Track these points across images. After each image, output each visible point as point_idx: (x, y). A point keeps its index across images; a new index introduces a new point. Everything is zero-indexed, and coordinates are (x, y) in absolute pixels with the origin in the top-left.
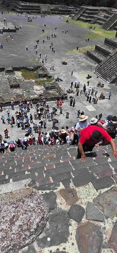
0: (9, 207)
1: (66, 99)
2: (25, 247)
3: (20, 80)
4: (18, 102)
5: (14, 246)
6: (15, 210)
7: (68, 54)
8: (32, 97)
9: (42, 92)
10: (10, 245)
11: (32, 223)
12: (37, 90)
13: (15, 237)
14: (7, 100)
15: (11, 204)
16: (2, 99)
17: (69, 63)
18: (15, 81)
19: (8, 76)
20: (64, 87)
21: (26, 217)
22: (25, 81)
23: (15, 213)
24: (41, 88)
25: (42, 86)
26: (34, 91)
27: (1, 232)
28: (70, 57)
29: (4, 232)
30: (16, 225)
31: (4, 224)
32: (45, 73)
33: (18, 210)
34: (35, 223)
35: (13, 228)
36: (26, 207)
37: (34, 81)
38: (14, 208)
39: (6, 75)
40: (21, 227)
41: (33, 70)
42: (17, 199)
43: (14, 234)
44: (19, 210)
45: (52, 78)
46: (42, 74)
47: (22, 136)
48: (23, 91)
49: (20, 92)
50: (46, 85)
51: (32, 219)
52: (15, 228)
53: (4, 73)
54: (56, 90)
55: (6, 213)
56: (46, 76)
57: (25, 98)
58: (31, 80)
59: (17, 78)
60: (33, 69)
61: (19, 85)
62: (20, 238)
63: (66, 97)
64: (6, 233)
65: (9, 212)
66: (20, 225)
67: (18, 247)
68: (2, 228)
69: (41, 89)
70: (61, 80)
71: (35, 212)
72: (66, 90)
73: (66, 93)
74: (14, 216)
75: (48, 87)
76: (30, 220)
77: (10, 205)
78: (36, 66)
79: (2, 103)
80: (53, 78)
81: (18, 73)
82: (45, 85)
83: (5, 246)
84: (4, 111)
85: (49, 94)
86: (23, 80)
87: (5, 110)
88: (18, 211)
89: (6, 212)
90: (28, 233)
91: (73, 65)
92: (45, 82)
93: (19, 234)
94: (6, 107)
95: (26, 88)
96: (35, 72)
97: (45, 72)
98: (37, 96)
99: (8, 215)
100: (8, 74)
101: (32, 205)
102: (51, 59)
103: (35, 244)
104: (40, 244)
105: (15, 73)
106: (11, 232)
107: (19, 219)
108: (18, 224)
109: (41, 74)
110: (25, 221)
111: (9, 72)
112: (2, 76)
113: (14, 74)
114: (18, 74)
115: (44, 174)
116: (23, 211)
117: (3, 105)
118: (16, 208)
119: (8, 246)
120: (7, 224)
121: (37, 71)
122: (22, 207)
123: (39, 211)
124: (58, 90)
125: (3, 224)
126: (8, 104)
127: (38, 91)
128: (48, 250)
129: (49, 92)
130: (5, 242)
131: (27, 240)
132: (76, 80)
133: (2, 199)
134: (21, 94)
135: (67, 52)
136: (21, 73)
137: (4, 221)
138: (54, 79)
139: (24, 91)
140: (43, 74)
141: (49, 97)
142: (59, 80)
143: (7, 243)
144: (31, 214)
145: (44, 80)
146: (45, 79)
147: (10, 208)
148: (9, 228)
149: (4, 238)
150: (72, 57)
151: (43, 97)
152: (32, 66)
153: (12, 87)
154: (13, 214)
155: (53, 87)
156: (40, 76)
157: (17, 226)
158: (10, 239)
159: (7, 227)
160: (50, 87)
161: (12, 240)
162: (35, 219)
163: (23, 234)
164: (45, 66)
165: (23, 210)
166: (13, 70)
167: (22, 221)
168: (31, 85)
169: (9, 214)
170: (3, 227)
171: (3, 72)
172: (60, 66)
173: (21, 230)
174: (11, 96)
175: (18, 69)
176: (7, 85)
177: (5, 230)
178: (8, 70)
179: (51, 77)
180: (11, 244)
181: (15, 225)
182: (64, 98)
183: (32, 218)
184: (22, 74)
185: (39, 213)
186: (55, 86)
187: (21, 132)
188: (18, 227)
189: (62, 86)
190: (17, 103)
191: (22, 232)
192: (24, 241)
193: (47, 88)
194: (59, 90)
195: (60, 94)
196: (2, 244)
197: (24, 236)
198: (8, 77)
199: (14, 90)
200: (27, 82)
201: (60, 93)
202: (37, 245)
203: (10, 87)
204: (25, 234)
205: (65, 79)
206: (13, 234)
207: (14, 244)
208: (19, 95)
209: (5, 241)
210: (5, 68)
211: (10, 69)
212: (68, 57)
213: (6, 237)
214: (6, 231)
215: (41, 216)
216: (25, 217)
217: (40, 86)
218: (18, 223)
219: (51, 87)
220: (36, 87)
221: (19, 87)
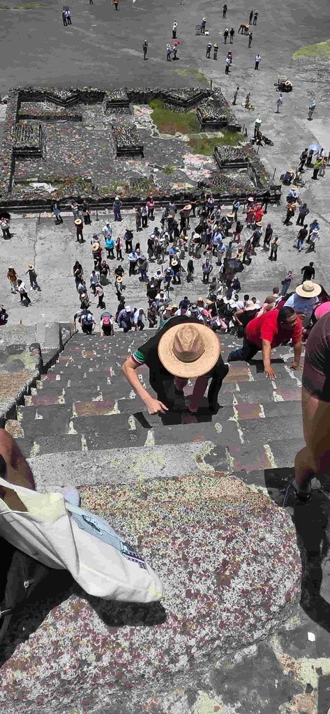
0: (208, 533)
1: (275, 203)
2: (251, 647)
3: (146, 133)
4: (135, 199)
5: (228, 640)
6: (226, 545)
7: (299, 54)
8: (175, 186)
9: (208, 176)
10: (219, 638)
11: (275, 591)
12: (192, 168)
13: (232, 619)
14: (106, 191)
15: (214, 526)
16: (93, 188)
17: (299, 86)
18: (132, 135)
19: (112, 117)
20: (275, 163)
21: (259, 571)
22: (161, 136)
23: (228, 555)
24: (205, 162)
25: (208, 158)
26: (182, 170)
27: (196, 600)
28: (304, 67)
29: (203, 601)
30: (234, 589)
31: (201, 579)
32: (223, 116)
33: (234, 548)
34: (283, 591)
35: (227, 595)
36: (254, 543)
37: (185, 138)
38: (223, 539)
39: (109, 115)
40: (246, 597)
41: (186, 104)
42: (227, 515)
43: (228, 610)
44: (237, 547)
45: (242, 132)
46: (211, 118)
47: (138, 299)
48: (152, 166)
49: (143, 171)
50: (220, 155)
51: (275, 579)
52: (231, 597)
53: (101, 107)
54: (249, 172)
55: (202, 550)
56: (222, 125)
57: (158, 189)
58: (178, 134)
59: (138, 126)
60: (185, 102)
61: (142, 148)
62: (243, 624)
63: (276, 195)
64: (209, 605)
65: (210, 548)
66: (243, 591)
67: (234, 644)
68: (197, 590)
69: (205, 167)
70: (268, 142)
71: (279, 559)
72: (278, 175)
73: (278, 182)
74: (225, 563)
75: (227, 161)
76: (268, 580)
77: (211, 529)
78: (197, 90)
79: (91, 198)
80: (244, 132)
81: (142, 110)
82: (219, 153)
83: (207, 638)
84: (96, 224)
85: (228, 181)
86: (155, 134)
87: (97, 220)
88: (235, 552)
89: (203, 548)
90: (263, 615)
91: (311, 94)
92: (220, 144)
93: (242, 614)
94: (100, 213)
95: (163, 159)
96: (193, 111)
97: (222, 112)
98: (190, 186)
99: (209, 557)
100: (114, 112)
101: (270, 538)
102: (244, 69)
103: (275, 643)
104: (289, 645)
105: (134, 109)
106: (220, 603)
107: (241, 573)
108: (239, 586)
109: (207, 119)
110: (256, 581)
111: (116, 105)
112: (96, 116)
113: (131, 113)
114: (143, 115)
115: (239, 430)
116: (249, 552)
117: (91, 206)
118: (229, 540)
119: (213, 640)
120: (209, 582)
121: (198, 109)
122: (244, 540)
123: (291, 558)
124: (254, 171)
125: (198, 579)
126: (106, 202)
127: (195, 172)
128: (313, 667)
129: (228, 176)
130: (207, 628)
131: (259, 629)
132: (314, 142)
133: (189, 511)
134: (145, 175)
135: (297, 48)
136: (149, 111)
137: (200, 570)
138: (246, 135)
139: (156, 167)
140: (215, 119)
141: (227, 194)
142: (263, 142)
143: (212, 632)
144: (271, 565)
145: (216, 138)
146: (220, 135)
147: (212, 537)
148: (215, 592)
149: (204, 616)
150: (310, 67)
151: (209, 190)
152: (186, 92)
153: (122, 152)
154: (223, 556)
155: (241, 160)
156: (207, 124)
157: (235, 592)
158: (219, 623)
159: (209, 588)
160: (233, 161)
161: (222, 625)
162: (281, 580)
163: (251, 614)
164: (224, 93)
165: (248, 548)
166: (129, 101)
167: (250, 582)
168: (176, 151)
169: (211, 554)
170: (198, 586)
171: (99, 106)
172: (271, 96)
173: (246, 604)
174: (118, 179)
175: (141, 99)
176: (107, 146)
177: (205, 596)
178: (113, 101)
179: (239, 129)
180: (221, 635)
181: (230, 587)
182: (270, 198)
183: (276, 577)
184: (152, 115)
185: (291, 563)
186: (247, 160)
187: (136, 288)
188: (240, 596)
189: (267, 161)
190: (131, 202)
191: (250, 610)
192: (250, 631)
193: (223, 165)
194: (258, 171)
195: (259, 185)
196: (199, 633)
197: (252, 620)
198: (113, 120)
199: (127, 163)
200: (165, 141)
201: (259, 182)
202: (280, 647)
203: (115, 152)
204: (254, 616)
205: (280, 140)
206: (224, 611)
207: (228, 637)
208: (141, 179)
209: (205, 625)
210: (105, 93)
211: (121, 96)
212: (299, 66)
213: (208, 615)
214: (208, 599)
215: (297, 573)
216: (256, 570)
217: (202, 156)
218: (238, 584)
219: (237, 161)
220: (192, 159)
221: (142, 154)
